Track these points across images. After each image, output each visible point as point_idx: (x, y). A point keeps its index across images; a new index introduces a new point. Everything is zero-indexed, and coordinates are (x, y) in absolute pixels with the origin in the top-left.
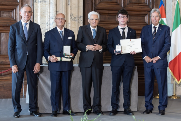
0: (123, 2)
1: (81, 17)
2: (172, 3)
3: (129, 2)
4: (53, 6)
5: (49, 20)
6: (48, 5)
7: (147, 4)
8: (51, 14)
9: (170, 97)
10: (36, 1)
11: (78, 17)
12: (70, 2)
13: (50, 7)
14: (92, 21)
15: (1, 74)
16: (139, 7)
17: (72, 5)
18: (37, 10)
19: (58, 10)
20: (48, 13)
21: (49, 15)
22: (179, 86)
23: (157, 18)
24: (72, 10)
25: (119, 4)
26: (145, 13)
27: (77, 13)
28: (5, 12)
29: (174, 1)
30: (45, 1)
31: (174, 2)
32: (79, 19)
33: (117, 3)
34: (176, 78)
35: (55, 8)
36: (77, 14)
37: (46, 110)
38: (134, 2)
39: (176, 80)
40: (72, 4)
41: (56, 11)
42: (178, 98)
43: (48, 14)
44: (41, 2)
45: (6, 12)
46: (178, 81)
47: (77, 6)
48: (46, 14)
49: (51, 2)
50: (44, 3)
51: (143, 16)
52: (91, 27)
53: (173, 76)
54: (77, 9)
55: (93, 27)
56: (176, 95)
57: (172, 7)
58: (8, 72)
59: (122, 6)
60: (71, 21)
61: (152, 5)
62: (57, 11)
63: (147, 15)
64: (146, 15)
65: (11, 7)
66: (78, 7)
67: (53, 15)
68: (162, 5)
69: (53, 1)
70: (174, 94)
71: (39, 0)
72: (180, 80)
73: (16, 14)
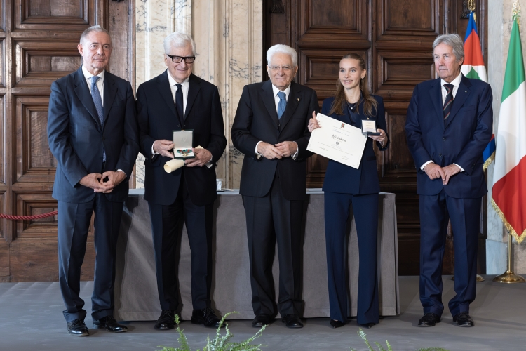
0: (373, 29)
1: (257, 69)
2: (502, 27)
3: (388, 27)
7: (436, 31)
9: (496, 278)
10: (141, 28)
11: (251, 68)
12: (227, 29)
14: (274, 72)
16: (415, 41)
17: (234, 37)
18: (143, 50)
22: (524, 248)
24: (234, 49)
25: (361, 34)
27: (247, 57)
28: (62, 58)
29: (508, 21)
30: (163, 28)
31: (507, 24)
32: (253, 72)
33: (354, 31)
34: (514, 228)
36: (247, 60)
38: (400, 26)
39: (514, 233)
40: (234, 34)
42: (518, 280)
44: (152, 29)
45: (65, 58)
46: (520, 234)
47: (247, 39)
50: (160, 32)
51: (426, 64)
52: (274, 87)
53: (505, 221)
54: (246, 46)
55: (278, 87)
56: (513, 273)
57: (502, 37)
59: (367, 39)
60: (231, 79)
66: (251, 41)
68: (472, 31)
69: (184, 26)
70: (508, 270)
71: (148, 26)
72: (522, 231)
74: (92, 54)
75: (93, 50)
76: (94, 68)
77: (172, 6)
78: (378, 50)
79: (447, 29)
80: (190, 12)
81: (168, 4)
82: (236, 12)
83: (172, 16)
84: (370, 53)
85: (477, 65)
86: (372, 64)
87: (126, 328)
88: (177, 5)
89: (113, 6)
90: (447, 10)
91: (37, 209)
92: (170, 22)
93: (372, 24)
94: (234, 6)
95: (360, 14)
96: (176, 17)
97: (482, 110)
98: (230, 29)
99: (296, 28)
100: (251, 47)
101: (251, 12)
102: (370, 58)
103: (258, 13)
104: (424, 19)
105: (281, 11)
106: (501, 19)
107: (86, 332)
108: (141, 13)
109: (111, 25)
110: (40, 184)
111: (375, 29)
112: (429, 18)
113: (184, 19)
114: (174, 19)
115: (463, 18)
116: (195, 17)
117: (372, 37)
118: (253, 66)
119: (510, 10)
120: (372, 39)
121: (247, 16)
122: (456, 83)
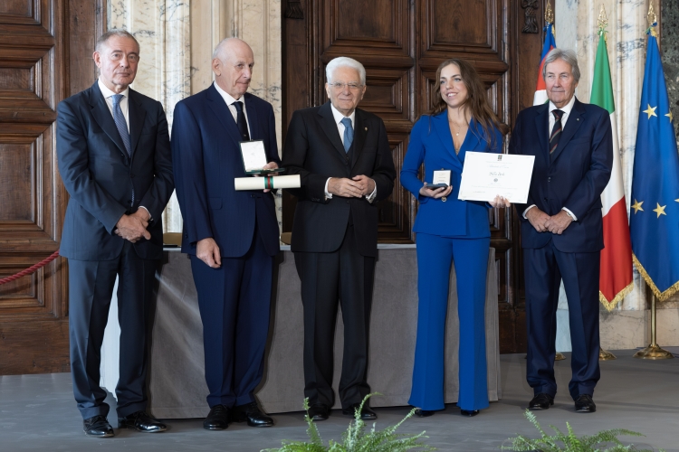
0: (416, 42)
1: (274, 90)
2: (576, 45)
3: (435, 40)
4: (179, 50)
5: (166, 97)
6: (162, 44)
7: (494, 48)
8: (171, 76)
11: (267, 90)
13: (168, 55)
14: (337, 91)
19: (194, 65)
20: (159, 74)
21: (165, 82)
22: (606, 318)
23: (566, 82)
25: (401, 49)
26: (487, 77)
27: (262, 75)
29: (583, 38)
30: (149, 33)
31: (582, 41)
32: (269, 95)
33: (393, 44)
34: (603, 293)
35: (186, 56)
36: (262, 79)
38: (449, 40)
41: (189, 66)
42: (605, 357)
43: (159, 78)
45: (7, 71)
46: (610, 300)
47: (262, 51)
48: (154, 78)
49: (169, 37)
50: (145, 39)
54: (261, 60)
55: (342, 112)
58: (17, 281)
59: (409, 56)
61: (510, 51)
62: (191, 68)
63: (493, 86)
64: (490, 84)
65: (25, 51)
66: (266, 54)
67: (179, 82)
69: (179, 31)
72: (614, 296)
73: (46, 79)
74: (112, 66)
75: (114, 61)
76: (116, 85)
77: (162, 4)
78: (423, 69)
79: (506, 45)
80: (188, 14)
81: (156, 1)
82: (247, 15)
83: (162, 18)
84: (412, 73)
86: (415, 87)
87: (165, 427)
88: (169, 3)
89: (74, 1)
90: (506, 21)
92: (159, 25)
93: (415, 37)
94: (244, 6)
95: (400, 23)
96: (167, 19)
97: (599, 142)
99: (320, 38)
100: (266, 62)
101: (266, 16)
102: (413, 80)
103: (275, 17)
104: (478, 32)
105: (299, 16)
106: (574, 34)
107: (111, 433)
108: (119, 13)
109: (71, 28)
111: (419, 43)
112: (485, 31)
113: (179, 21)
114: (165, 22)
115: (525, 32)
116: (193, 19)
117: (415, 53)
118: (269, 87)
119: (586, 23)
120: (415, 56)
121: (262, 20)
122: (567, 109)
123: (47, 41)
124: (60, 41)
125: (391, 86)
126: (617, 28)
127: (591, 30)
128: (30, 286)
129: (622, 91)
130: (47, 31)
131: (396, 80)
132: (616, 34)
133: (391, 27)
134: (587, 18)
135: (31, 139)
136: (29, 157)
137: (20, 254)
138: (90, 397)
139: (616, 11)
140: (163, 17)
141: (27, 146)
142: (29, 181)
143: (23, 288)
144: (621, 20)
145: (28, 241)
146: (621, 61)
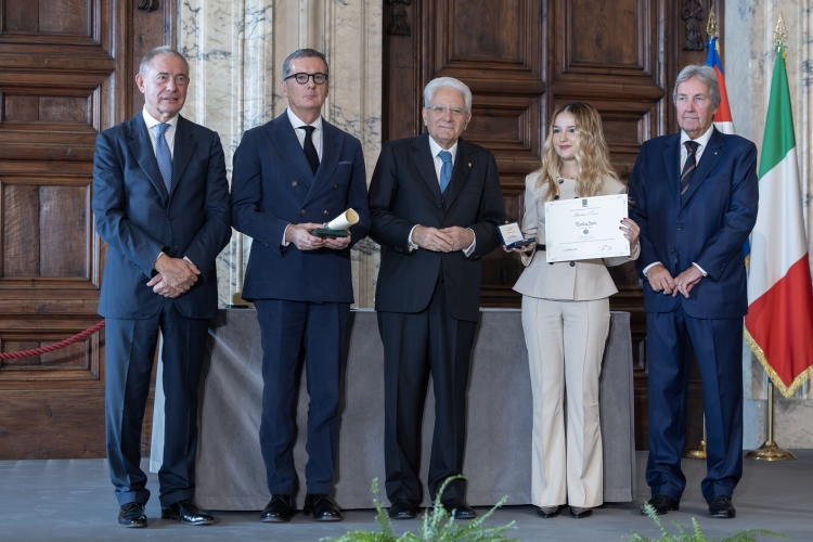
0: (548, 63)
1: (373, 122)
2: (750, 65)
3: (572, 61)
4: (260, 75)
6: (239, 67)
7: (647, 69)
8: (249, 104)
9: (751, 454)
10: (190, 53)
11: (364, 121)
13: (246, 80)
14: (436, 117)
15: (40, 358)
16: (614, 83)
17: (337, 71)
19: (277, 92)
20: (236, 103)
21: (242, 113)
22: (786, 408)
23: (702, 107)
24: (338, 91)
25: (530, 71)
26: (637, 106)
27: (358, 103)
28: (57, 99)
29: (759, 56)
30: (225, 54)
31: (758, 60)
32: (366, 128)
33: (520, 66)
34: (779, 374)
35: (268, 82)
36: (358, 108)
37: (246, 495)
38: (590, 60)
39: (778, 381)
40: (338, 66)
41: (270, 93)
42: (782, 457)
43: (236, 108)
44: (207, 56)
45: (61, 100)
46: (788, 384)
47: (358, 74)
48: (230, 107)
49: (248, 58)
50: (220, 61)
51: (630, 120)
52: (432, 143)
53: (764, 362)
54: (357, 86)
56: (776, 445)
57: (750, 80)
58: (68, 348)
59: (540, 79)
61: (667, 73)
62: (274, 96)
63: (646, 116)
64: (642, 114)
65: (83, 77)
66: (364, 78)
67: (259, 112)
69: (260, 51)
70: (767, 440)
71: (202, 50)
72: (793, 379)
73: (104, 110)
74: (158, 90)
75: (159, 84)
76: (162, 112)
77: (240, 20)
78: (557, 96)
79: (662, 66)
80: (270, 30)
81: (233, 15)
82: (340, 32)
83: (240, 36)
84: (544, 101)
85: (721, 120)
87: (212, 519)
88: (249, 18)
89: (139, 18)
90: (662, 35)
91: (14, 344)
92: (237, 44)
93: (548, 56)
94: (338, 21)
95: (529, 40)
96: (247, 37)
97: (738, 182)
98: (332, 58)
99: (430, 59)
100: (364, 88)
101: (364, 32)
102: (544, 109)
103: (375, 33)
104: (627, 50)
105: (406, 32)
106: (748, 51)
108: (190, 30)
109: (135, 49)
110: (19, 302)
111: (553, 64)
112: (635, 49)
113: (260, 40)
114: (244, 40)
115: (686, 49)
116: (277, 38)
117: (548, 76)
118: (366, 118)
119: (763, 38)
120: (548, 80)
121: (359, 37)
122: (703, 140)
123: (107, 65)
124: (123, 65)
125: (517, 116)
126: (803, 44)
127: (769, 47)
128: (83, 355)
129: (809, 122)
130: (107, 53)
131: (524, 109)
132: (801, 51)
133: (518, 44)
134: (764, 31)
135: (87, 180)
136: (84, 202)
137: (72, 317)
138: (125, 480)
139: (801, 22)
140: (241, 34)
141: (82, 188)
142: (83, 230)
143: (75, 357)
144: (808, 33)
145: (81, 302)
146: (808, 84)
